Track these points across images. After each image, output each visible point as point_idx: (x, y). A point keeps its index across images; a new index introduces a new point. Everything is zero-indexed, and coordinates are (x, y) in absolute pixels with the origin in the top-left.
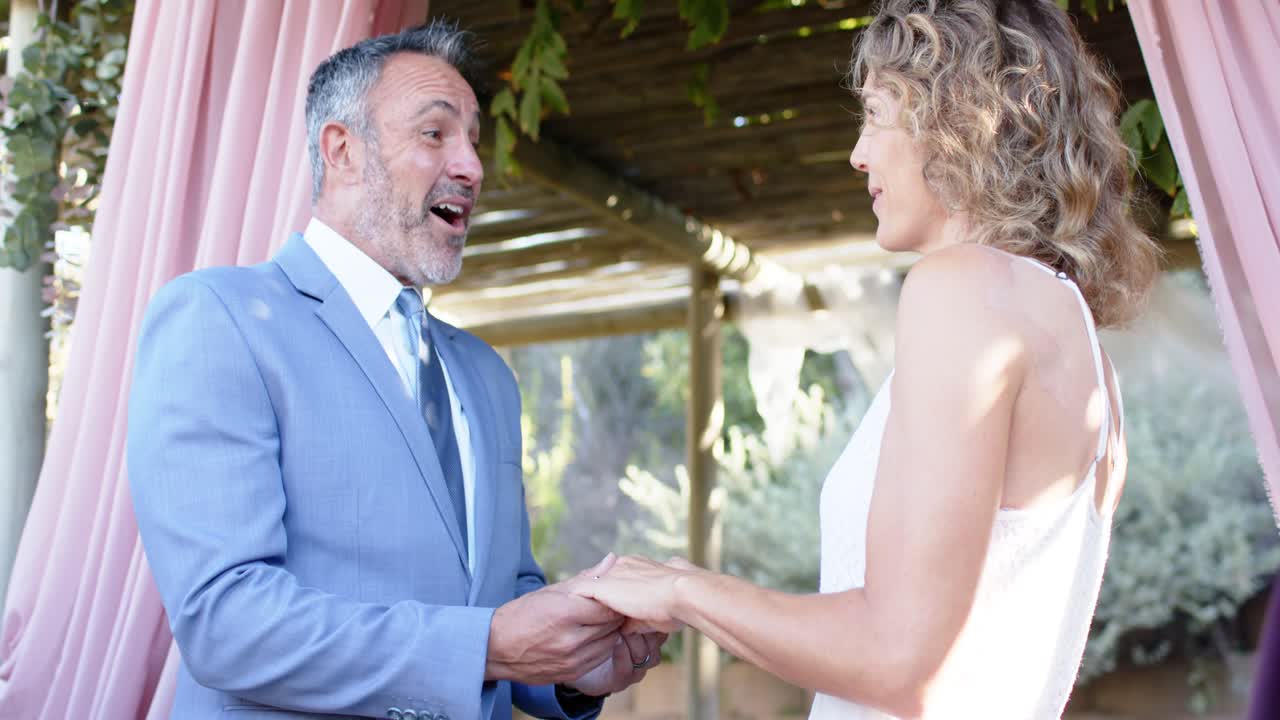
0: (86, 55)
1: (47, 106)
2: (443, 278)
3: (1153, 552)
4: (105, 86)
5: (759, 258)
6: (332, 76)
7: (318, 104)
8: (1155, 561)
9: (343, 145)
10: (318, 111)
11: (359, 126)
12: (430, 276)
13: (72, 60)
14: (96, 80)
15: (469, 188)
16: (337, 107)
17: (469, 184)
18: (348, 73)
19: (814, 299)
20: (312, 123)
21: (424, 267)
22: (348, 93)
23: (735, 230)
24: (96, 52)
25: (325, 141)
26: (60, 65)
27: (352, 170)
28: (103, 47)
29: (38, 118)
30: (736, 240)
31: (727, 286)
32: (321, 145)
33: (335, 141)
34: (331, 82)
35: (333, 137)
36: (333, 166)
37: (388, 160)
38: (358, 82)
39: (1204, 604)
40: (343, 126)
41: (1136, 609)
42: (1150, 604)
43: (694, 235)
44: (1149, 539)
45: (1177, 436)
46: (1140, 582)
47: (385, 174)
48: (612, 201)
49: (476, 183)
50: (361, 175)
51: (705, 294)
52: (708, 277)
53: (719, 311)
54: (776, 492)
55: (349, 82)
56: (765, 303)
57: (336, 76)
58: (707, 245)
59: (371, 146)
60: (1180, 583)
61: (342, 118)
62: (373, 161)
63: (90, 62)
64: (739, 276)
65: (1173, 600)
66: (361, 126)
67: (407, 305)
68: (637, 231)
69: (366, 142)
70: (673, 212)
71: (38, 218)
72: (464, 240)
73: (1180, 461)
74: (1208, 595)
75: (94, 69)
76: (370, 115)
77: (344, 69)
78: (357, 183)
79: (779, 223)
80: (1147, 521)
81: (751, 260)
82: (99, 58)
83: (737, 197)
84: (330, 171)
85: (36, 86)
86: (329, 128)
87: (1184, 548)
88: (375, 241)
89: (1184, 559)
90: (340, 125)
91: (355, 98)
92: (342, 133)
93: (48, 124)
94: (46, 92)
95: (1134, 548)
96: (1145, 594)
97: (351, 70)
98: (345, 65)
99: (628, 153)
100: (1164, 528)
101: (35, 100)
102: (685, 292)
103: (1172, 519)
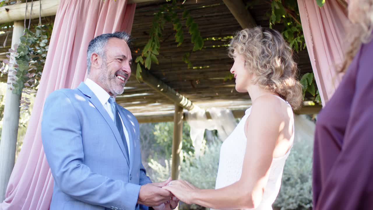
0: (38, 40)
1: (27, 53)
2: (119, 93)
3: (294, 189)
4: (42, 48)
5: (194, 104)
6: (95, 42)
7: (91, 49)
8: (294, 191)
9: (97, 59)
10: (91, 51)
11: (101, 55)
12: (116, 92)
13: (34, 41)
14: (39, 46)
15: (127, 74)
16: (96, 49)
17: (127, 73)
18: (99, 41)
19: (208, 116)
20: (89, 54)
21: (114, 89)
22: (99, 46)
23: (188, 96)
24: (40, 39)
25: (92, 58)
26: (30, 42)
27: (98, 65)
28: (41, 38)
29: (25, 55)
30: (188, 99)
31: (185, 111)
32: (91, 59)
33: (94, 58)
34: (95, 43)
35: (94, 56)
36: (93, 64)
37: (108, 64)
38: (102, 43)
39: (306, 204)
40: (97, 54)
41: (289, 204)
42: (292, 203)
43: (178, 96)
44: (293, 186)
45: (300, 159)
46: (290, 197)
47: (106, 66)
48: (159, 86)
49: (129, 73)
50: (100, 67)
51: (179, 113)
52: (180, 108)
53: (182, 117)
54: (192, 168)
55: (100, 43)
56: (195, 116)
57: (96, 41)
58: (181, 100)
59: (104, 60)
60: (300, 197)
61: (97, 52)
62: (104, 64)
63: (38, 42)
64: (188, 109)
65: (298, 202)
66: (102, 55)
67: (111, 100)
68: (163, 94)
69: (103, 59)
70: (173, 90)
71: (23, 81)
72: (124, 85)
73: (301, 165)
74: (308, 202)
75: (39, 44)
76: (105, 53)
77: (98, 40)
78: (99, 69)
79: (201, 95)
80: (292, 181)
81: (192, 104)
82: (41, 41)
83: (191, 87)
84: (92, 65)
85: (24, 47)
86: (94, 54)
87: (301, 189)
88: (103, 83)
89: (302, 191)
90: (96, 54)
91: (101, 48)
92: (97, 56)
93: (27, 57)
94: (27, 49)
95: (289, 188)
96: (291, 200)
97: (100, 40)
98: (98, 39)
99: (164, 74)
100: (297, 183)
101: (24, 51)
102: (173, 112)
103: (299, 181)
